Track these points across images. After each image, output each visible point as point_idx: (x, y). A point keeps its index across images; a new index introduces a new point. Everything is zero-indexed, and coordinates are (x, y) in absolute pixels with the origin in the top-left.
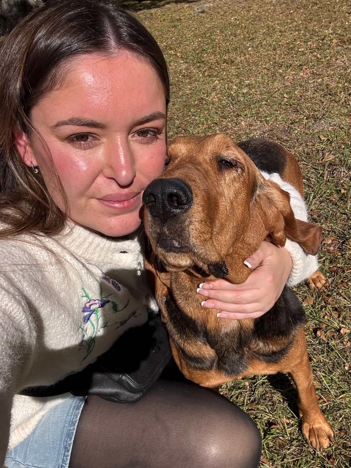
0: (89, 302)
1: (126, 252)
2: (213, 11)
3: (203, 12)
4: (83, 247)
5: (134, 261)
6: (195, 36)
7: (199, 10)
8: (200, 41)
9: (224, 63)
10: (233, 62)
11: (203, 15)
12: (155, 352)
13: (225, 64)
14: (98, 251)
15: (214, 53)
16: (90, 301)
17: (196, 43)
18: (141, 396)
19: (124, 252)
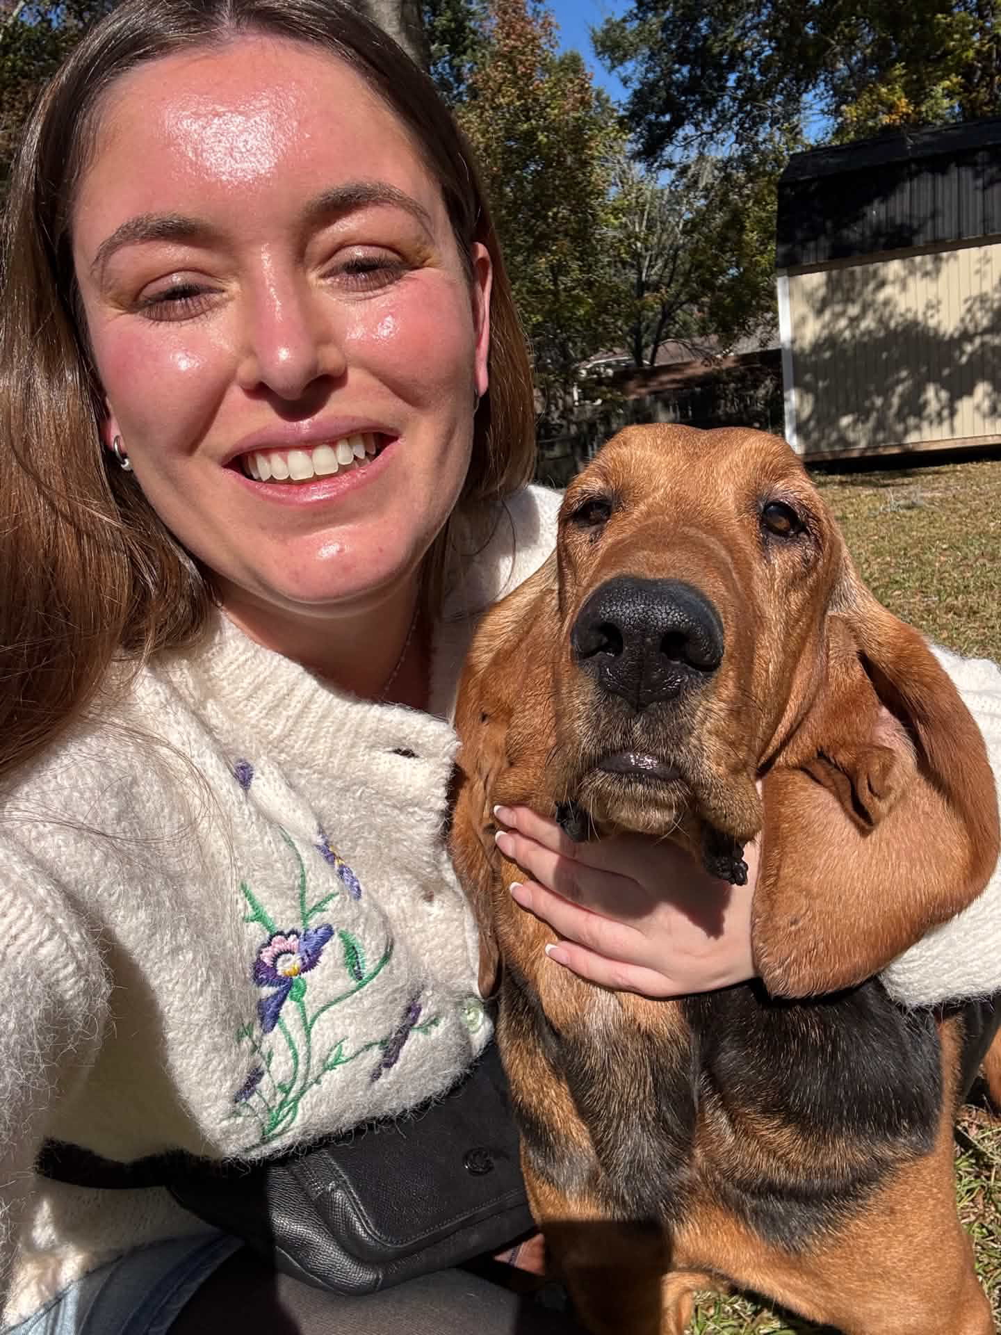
0: (269, 944)
1: (413, 755)
2: (941, 506)
3: (909, 508)
4: (284, 713)
5: (436, 786)
6: (878, 553)
7: (902, 502)
8: (888, 563)
9: (946, 613)
10: (975, 613)
11: (914, 513)
12: (471, 1171)
13: (950, 615)
14: (328, 732)
15: (923, 590)
16: (271, 937)
17: (876, 567)
18: (378, 1279)
19: (408, 754)
